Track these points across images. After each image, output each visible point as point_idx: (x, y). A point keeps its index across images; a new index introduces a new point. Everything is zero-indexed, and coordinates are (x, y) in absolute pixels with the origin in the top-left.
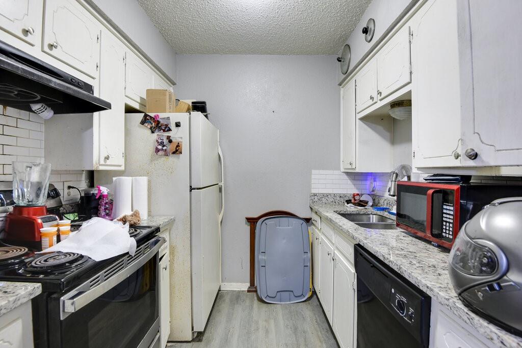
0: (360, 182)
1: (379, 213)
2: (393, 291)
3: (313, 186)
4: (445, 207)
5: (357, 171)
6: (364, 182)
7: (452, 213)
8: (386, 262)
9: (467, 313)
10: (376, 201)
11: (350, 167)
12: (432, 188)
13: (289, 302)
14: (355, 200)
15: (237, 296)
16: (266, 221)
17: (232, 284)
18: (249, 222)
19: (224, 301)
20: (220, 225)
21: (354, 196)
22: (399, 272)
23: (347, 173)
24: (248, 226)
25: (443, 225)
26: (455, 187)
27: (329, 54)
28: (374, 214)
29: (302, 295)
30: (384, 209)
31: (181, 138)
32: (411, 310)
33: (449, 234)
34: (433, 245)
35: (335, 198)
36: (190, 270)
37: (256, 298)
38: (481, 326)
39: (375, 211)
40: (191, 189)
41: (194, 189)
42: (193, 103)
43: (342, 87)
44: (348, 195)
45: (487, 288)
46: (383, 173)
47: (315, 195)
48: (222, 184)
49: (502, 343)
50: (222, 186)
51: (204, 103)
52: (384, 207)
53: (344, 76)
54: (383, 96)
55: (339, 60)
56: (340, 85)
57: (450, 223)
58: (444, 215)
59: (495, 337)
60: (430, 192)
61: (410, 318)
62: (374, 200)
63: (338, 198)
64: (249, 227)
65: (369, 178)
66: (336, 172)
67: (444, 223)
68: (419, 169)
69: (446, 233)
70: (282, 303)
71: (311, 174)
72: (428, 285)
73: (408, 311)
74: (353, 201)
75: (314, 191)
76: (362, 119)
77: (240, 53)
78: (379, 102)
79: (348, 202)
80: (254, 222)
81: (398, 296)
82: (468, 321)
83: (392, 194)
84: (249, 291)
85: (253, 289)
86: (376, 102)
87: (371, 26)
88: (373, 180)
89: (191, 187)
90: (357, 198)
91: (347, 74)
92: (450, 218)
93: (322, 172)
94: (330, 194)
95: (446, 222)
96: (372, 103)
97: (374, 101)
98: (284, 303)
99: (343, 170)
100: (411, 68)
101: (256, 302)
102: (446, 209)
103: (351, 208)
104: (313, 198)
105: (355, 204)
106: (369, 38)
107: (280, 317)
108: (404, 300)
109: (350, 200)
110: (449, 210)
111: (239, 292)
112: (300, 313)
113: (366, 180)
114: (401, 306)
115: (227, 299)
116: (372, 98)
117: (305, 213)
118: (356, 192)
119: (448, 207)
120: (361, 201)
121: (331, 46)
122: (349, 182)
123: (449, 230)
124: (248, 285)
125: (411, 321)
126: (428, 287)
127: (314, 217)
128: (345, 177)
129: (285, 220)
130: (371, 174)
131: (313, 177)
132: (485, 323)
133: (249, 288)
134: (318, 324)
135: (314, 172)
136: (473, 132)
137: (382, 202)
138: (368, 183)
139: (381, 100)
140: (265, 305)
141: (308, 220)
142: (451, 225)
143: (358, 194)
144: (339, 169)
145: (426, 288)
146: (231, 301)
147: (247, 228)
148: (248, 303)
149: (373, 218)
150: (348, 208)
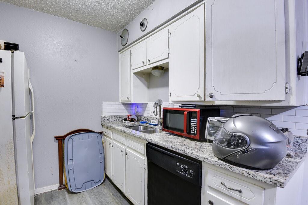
0: (130, 108)
1: (143, 124)
2: (178, 164)
3: (103, 111)
4: (192, 119)
5: (132, 102)
6: (131, 108)
7: (196, 122)
8: (174, 150)
9: (229, 166)
10: (139, 118)
11: (127, 100)
12: (186, 111)
13: (91, 188)
14: (129, 119)
15: (50, 196)
16: (71, 138)
17: (44, 188)
18: (57, 140)
19: (40, 202)
20: (32, 145)
21: (128, 116)
22: (184, 154)
23: (123, 104)
24: (56, 142)
25: (191, 128)
26: (198, 110)
27: (113, 32)
28: (141, 126)
29: (100, 181)
30: (145, 122)
31: (3, 73)
32: (191, 171)
33: (195, 132)
34: (184, 138)
35: (117, 118)
36: (16, 187)
37: (66, 192)
38: (237, 169)
39: (141, 124)
40: (14, 118)
41: (16, 118)
42: (5, 43)
43: (120, 53)
44: (124, 116)
45: (241, 153)
46: (143, 103)
47: (105, 117)
48: (33, 112)
49: (248, 174)
50: (32, 114)
51: (18, 45)
52: (144, 121)
53: (123, 47)
54: (151, 62)
55: (121, 37)
56: (119, 51)
57: (195, 127)
58: (192, 123)
59: (245, 172)
60: (186, 113)
61: (191, 175)
62: (137, 118)
63: (119, 118)
64: (58, 143)
65: (134, 106)
66: (117, 103)
67: (192, 127)
68: (173, 101)
69: (193, 131)
70: (86, 190)
71: (102, 104)
72: (204, 157)
73: (189, 172)
74: (128, 119)
75: (104, 115)
76: (135, 73)
77: (50, 13)
78: (147, 65)
79: (125, 120)
80: (62, 139)
81: (182, 166)
82: (230, 169)
83: (155, 114)
84: (59, 189)
85: (63, 186)
86: (146, 65)
87: (145, 23)
88: (137, 107)
89: (14, 116)
90: (130, 117)
91: (125, 46)
92: (195, 125)
93: (109, 103)
94: (114, 116)
95: (193, 126)
96: (144, 65)
97: (145, 65)
98: (88, 190)
99: (121, 102)
100: (169, 51)
101: (67, 195)
102: (193, 120)
103: (128, 123)
104: (103, 119)
105: (129, 121)
106: (143, 29)
107: (88, 199)
108: (186, 167)
109: (126, 119)
110: (195, 121)
111: (51, 192)
112: (101, 192)
113: (133, 107)
114: (185, 170)
115: (43, 200)
116: (143, 63)
117: (98, 129)
118: (129, 114)
119: (194, 120)
120: (132, 119)
121: (116, 27)
122: (124, 108)
123: (195, 130)
124: (59, 185)
125: (192, 176)
126: (204, 158)
127: (105, 130)
128: (122, 105)
129: (86, 135)
130: (135, 104)
131: (103, 106)
132: (238, 168)
133: (59, 187)
134: (114, 195)
135: (104, 102)
136: (211, 86)
137: (142, 119)
138: (134, 108)
139: (149, 64)
140: (75, 195)
141: (101, 133)
142: (196, 128)
143: (130, 115)
144: (118, 101)
145: (203, 159)
146: (47, 200)
147: (56, 144)
148: (61, 198)
149: (140, 128)
150: (126, 124)
